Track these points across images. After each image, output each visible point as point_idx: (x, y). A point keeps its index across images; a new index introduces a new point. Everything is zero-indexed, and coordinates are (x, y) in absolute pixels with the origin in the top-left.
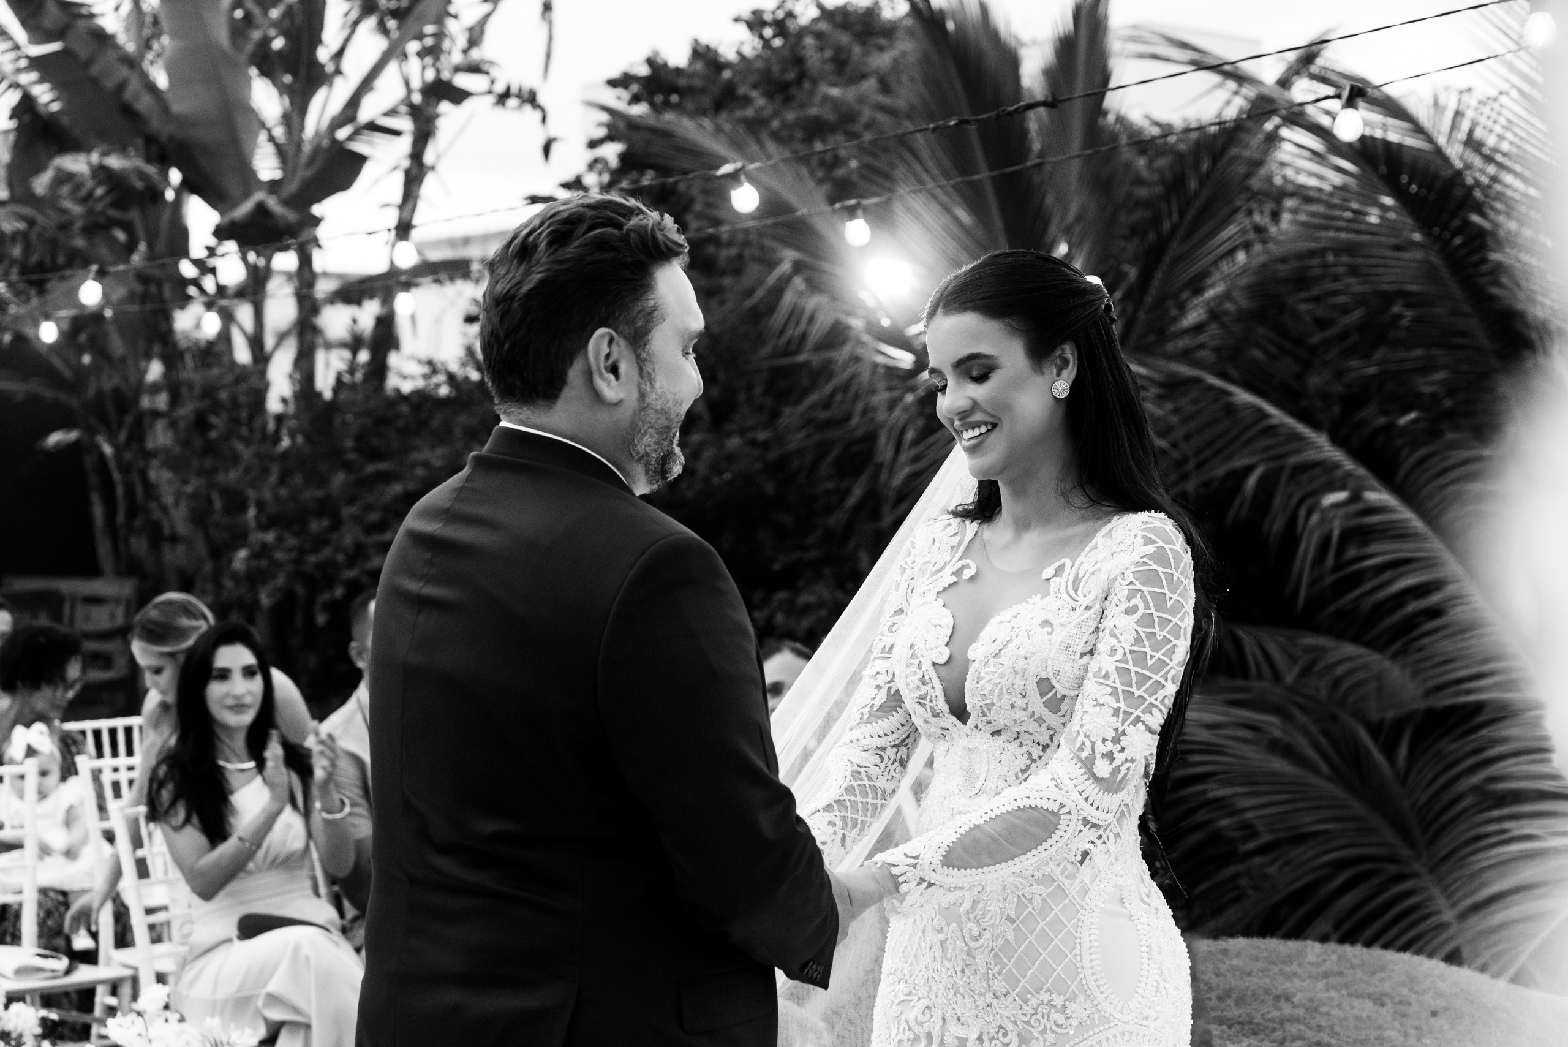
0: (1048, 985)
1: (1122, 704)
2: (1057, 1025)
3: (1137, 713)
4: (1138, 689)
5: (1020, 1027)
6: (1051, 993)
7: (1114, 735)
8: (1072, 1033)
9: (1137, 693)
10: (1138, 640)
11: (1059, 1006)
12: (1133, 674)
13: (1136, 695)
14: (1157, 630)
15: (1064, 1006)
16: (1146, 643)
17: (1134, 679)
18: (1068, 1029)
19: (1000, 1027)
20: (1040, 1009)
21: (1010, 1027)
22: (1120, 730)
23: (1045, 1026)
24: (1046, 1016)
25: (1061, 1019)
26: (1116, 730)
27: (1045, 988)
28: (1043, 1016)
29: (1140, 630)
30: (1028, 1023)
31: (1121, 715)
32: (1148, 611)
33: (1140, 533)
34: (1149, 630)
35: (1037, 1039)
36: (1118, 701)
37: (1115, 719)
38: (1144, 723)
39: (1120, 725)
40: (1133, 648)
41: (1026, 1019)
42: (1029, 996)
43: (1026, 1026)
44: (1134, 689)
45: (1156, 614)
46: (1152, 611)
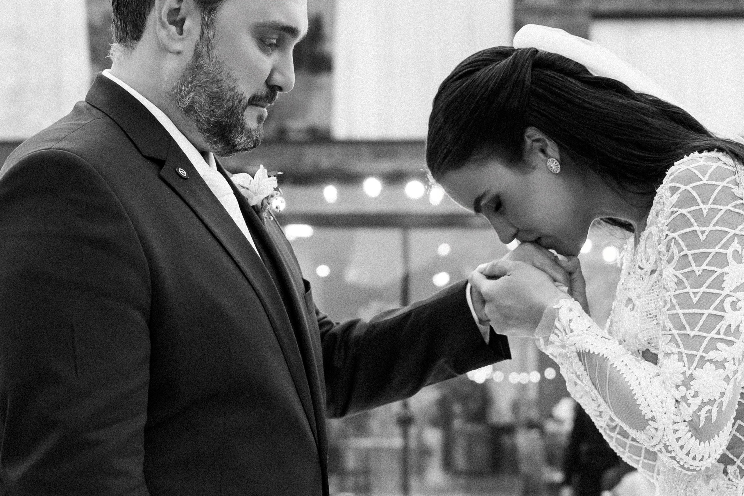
1: (682, 349)
3: (701, 353)
4: (693, 329)
7: (683, 379)
9: (692, 334)
10: (679, 283)
12: (682, 317)
13: (692, 335)
14: (694, 267)
16: (686, 284)
17: (684, 322)
22: (688, 374)
26: (684, 373)
29: (679, 273)
31: (685, 359)
32: (683, 253)
34: (687, 270)
36: (678, 347)
37: (682, 364)
38: (711, 361)
39: (686, 369)
40: (678, 292)
44: (688, 331)
45: (689, 253)
46: (686, 251)
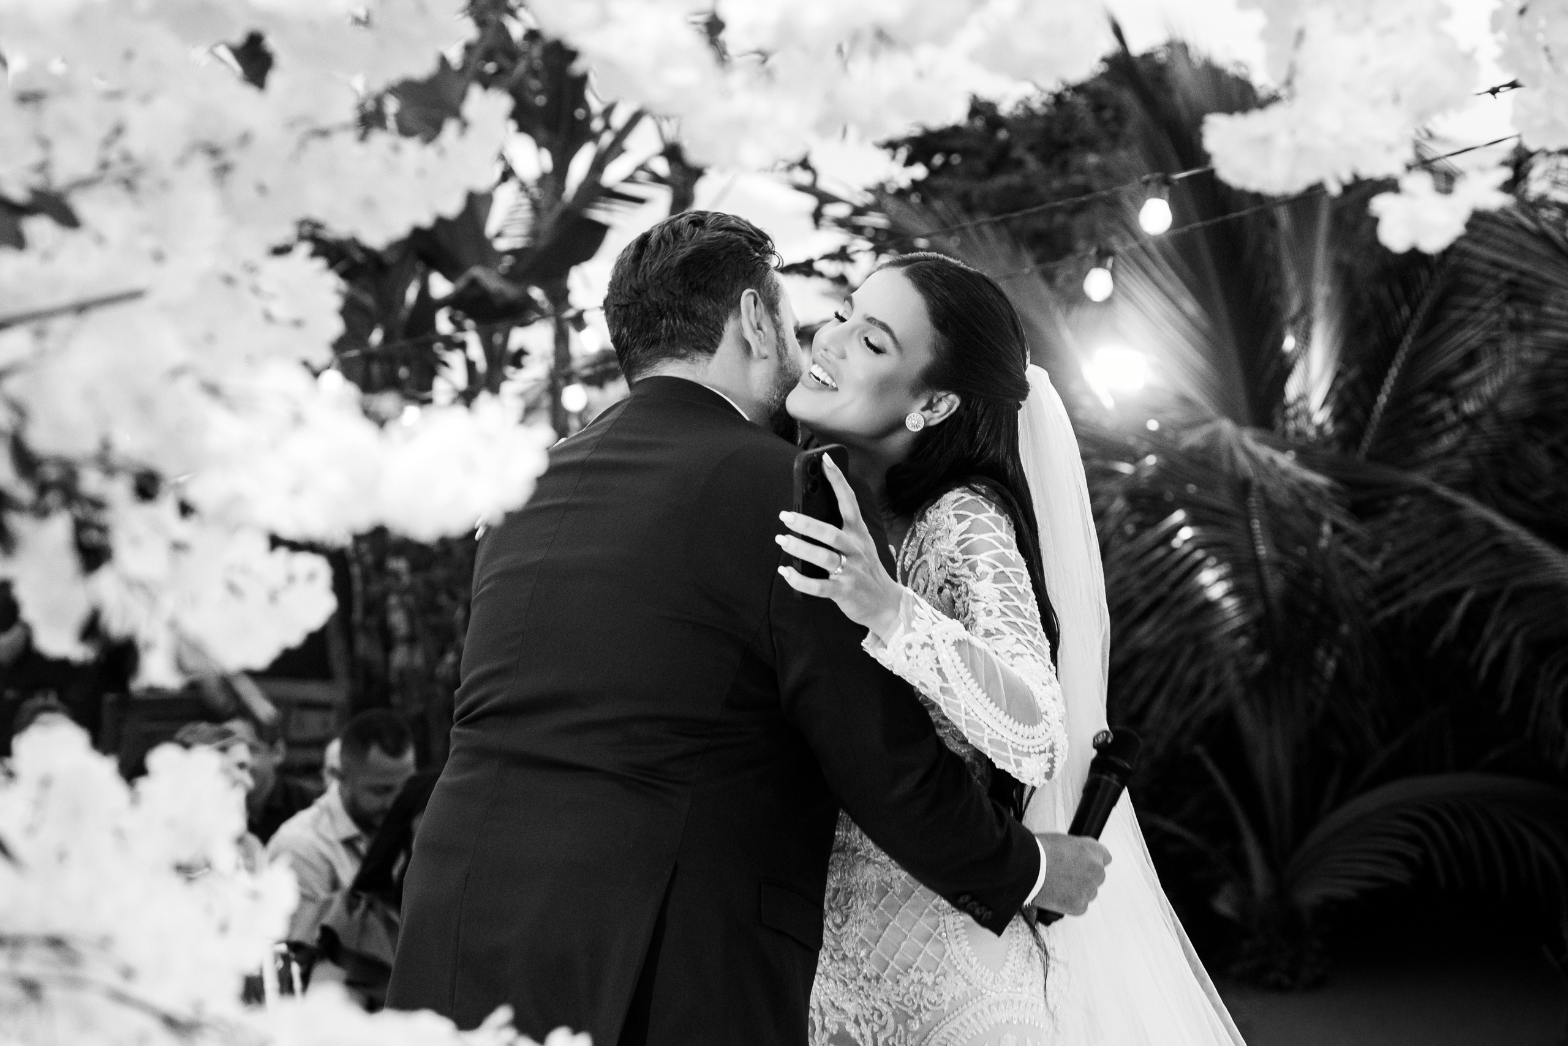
0: (917, 963)
2: (930, 1003)
5: (894, 1007)
6: (921, 971)
8: (946, 1008)
11: (930, 984)
15: (935, 983)
18: (942, 1005)
19: (874, 1008)
20: (911, 988)
21: (885, 1008)
23: (919, 1006)
24: (918, 996)
25: (934, 997)
27: (914, 966)
28: (915, 995)
30: (902, 1003)
33: (951, 513)
35: (912, 1018)
41: (899, 999)
42: (898, 977)
43: (900, 1006)
